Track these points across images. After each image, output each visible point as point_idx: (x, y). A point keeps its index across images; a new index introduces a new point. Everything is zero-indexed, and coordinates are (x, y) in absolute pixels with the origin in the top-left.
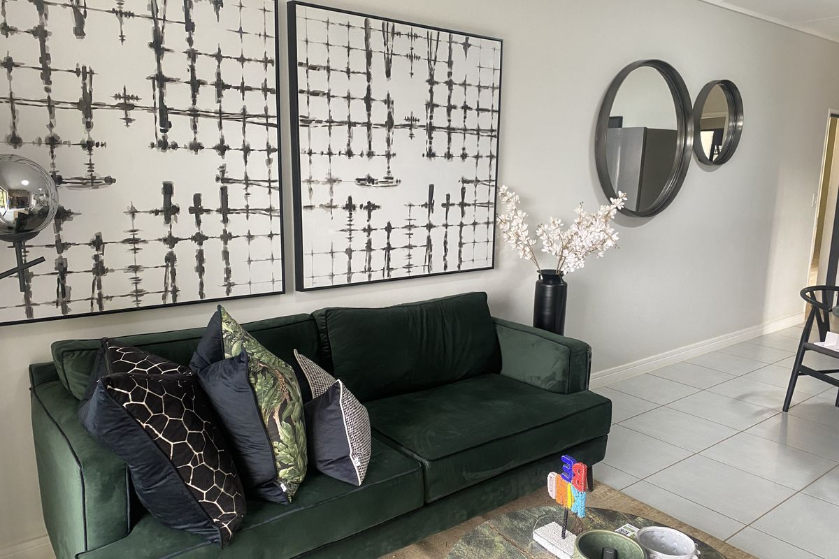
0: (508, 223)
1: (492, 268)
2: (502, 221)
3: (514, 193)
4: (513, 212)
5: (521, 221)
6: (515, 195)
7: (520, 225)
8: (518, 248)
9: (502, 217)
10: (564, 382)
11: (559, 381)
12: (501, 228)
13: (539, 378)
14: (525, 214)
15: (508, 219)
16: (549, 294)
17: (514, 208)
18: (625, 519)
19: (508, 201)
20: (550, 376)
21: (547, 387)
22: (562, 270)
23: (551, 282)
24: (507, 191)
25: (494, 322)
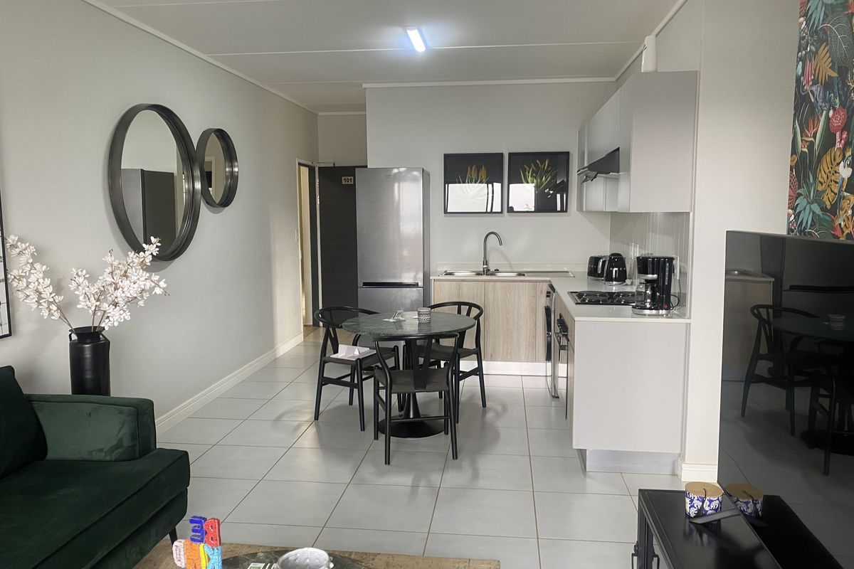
0: (25, 280)
1: (10, 335)
2: (15, 277)
3: (27, 244)
4: (29, 265)
5: (41, 275)
6: (29, 246)
7: (41, 281)
8: (40, 307)
9: (15, 272)
10: (134, 446)
11: (129, 447)
12: (15, 285)
13: (101, 450)
14: (45, 267)
15: (23, 274)
16: (88, 354)
17: (31, 261)
18: (248, 560)
19: (21, 253)
20: (116, 445)
21: (113, 457)
22: (102, 325)
23: (89, 341)
24: (17, 242)
25: (29, 399)
